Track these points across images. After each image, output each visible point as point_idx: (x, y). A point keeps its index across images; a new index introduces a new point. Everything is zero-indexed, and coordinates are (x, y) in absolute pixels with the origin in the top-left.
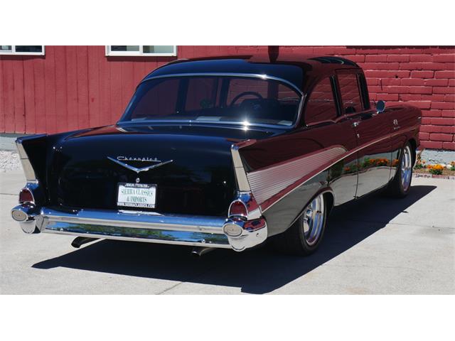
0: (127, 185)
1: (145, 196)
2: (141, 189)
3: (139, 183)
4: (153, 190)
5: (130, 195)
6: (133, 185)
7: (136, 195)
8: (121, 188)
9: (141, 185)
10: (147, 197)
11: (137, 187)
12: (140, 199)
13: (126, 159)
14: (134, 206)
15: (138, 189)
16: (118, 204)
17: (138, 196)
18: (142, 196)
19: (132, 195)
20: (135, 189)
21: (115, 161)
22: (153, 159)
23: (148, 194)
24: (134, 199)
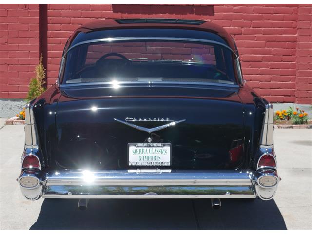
0: (139, 144)
1: (158, 154)
2: (154, 149)
3: (151, 142)
4: (167, 149)
5: (142, 155)
6: (145, 144)
7: (149, 154)
8: (132, 149)
9: (154, 144)
10: (162, 156)
11: (150, 147)
12: (154, 158)
13: (135, 120)
14: (147, 164)
15: (151, 148)
16: (130, 164)
17: (151, 155)
18: (156, 155)
19: (144, 155)
20: (148, 149)
21: (123, 122)
22: (165, 119)
23: (162, 152)
24: (147, 158)
